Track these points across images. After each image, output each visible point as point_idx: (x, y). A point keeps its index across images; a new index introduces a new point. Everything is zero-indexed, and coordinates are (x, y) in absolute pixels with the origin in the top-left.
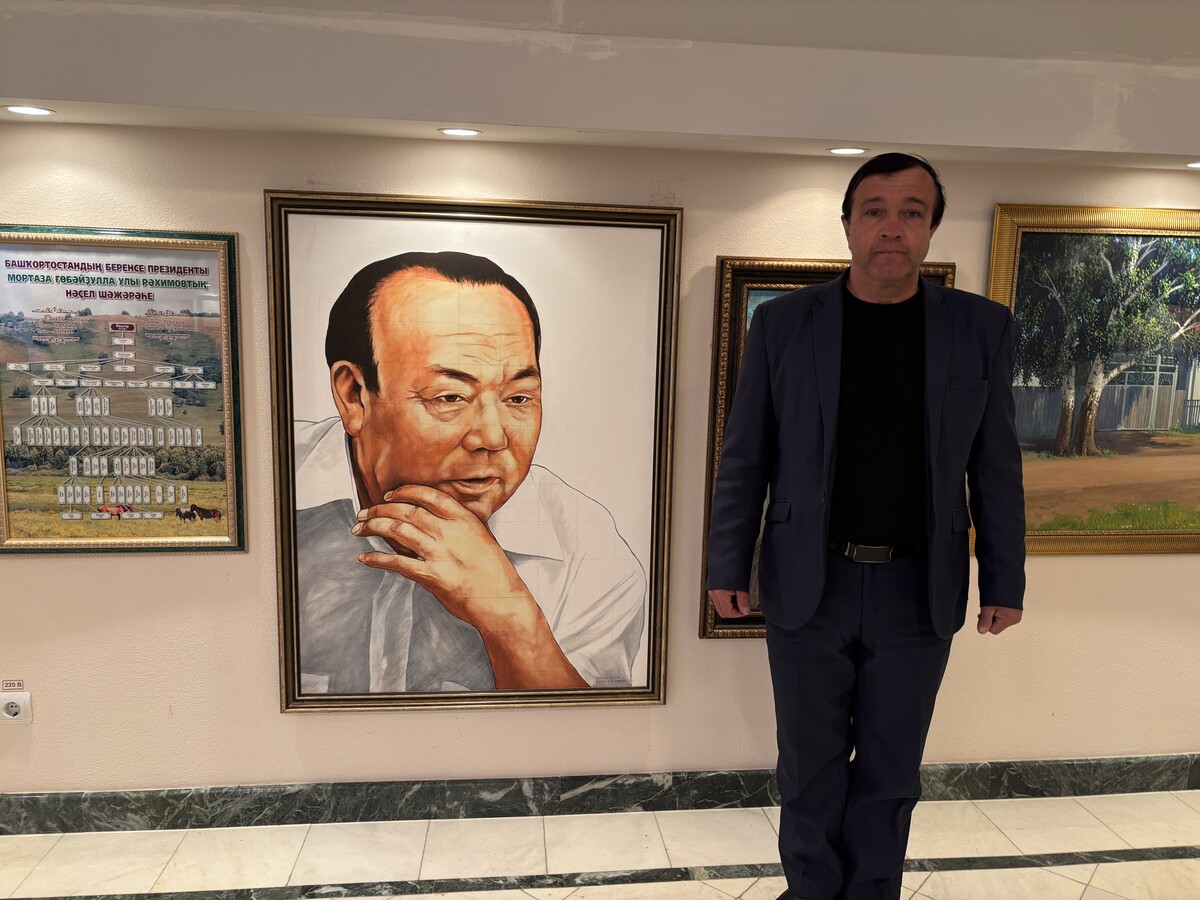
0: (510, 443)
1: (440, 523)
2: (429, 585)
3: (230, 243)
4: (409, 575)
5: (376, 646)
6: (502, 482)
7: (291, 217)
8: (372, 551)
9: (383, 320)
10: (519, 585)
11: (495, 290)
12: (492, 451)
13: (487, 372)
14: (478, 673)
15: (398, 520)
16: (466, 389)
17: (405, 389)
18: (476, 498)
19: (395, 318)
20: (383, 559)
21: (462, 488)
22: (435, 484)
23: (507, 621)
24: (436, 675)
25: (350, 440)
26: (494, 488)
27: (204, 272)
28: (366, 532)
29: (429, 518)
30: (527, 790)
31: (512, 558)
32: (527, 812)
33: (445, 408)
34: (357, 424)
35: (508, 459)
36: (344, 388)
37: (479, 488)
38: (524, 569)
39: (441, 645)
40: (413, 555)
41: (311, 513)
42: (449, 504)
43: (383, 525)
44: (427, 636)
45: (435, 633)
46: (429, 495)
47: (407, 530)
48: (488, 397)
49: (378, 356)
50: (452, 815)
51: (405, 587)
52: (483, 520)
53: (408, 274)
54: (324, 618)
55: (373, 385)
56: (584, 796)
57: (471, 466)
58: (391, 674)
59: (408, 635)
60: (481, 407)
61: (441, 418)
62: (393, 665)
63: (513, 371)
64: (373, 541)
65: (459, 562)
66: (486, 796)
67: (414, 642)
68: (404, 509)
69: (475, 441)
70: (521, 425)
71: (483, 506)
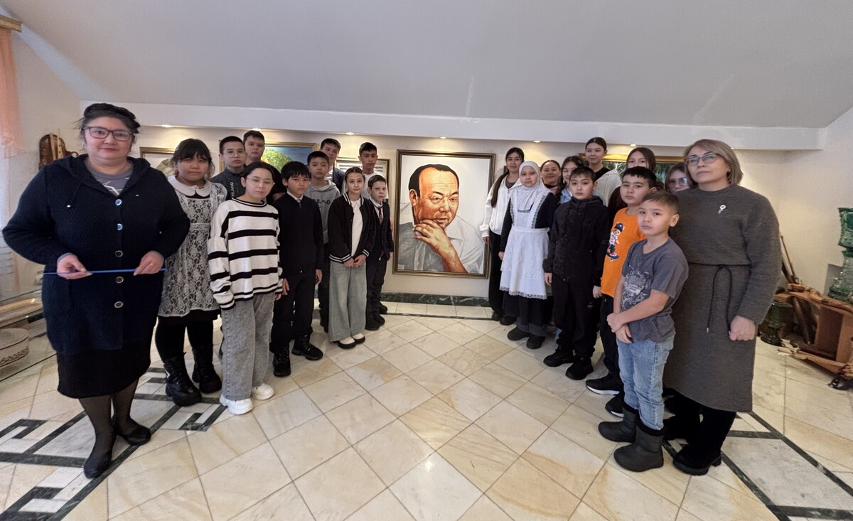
0: (451, 210)
1: (433, 229)
2: (430, 244)
3: (388, 161)
4: (425, 242)
5: (416, 259)
6: (448, 220)
7: (403, 156)
8: (416, 235)
9: (422, 180)
10: (451, 246)
11: (449, 173)
12: (446, 212)
13: (446, 193)
14: (441, 267)
15: (423, 228)
16: (440, 197)
17: (426, 196)
18: (442, 223)
19: (424, 180)
20: (419, 237)
21: (438, 221)
22: (432, 220)
23: (448, 255)
24: (430, 267)
25: (413, 208)
26: (446, 221)
27: (382, 168)
28: (415, 231)
29: (430, 228)
30: (452, 299)
31: (450, 239)
32: (451, 304)
33: (435, 201)
34: (415, 204)
35: (450, 213)
36: (412, 196)
37: (443, 221)
38: (453, 242)
39: (432, 259)
40: (426, 237)
41: (403, 225)
42: (435, 225)
43: (419, 229)
44: (428, 256)
45: (430, 257)
46: (431, 222)
47: (425, 230)
48: (446, 199)
49: (420, 188)
50: (433, 303)
51: (423, 245)
52: (443, 229)
53: (429, 169)
54: (404, 251)
55: (419, 195)
56: (466, 301)
57: (441, 215)
58: (419, 266)
59: (424, 257)
60: (444, 201)
61: (434, 203)
62: (420, 263)
63: (452, 193)
64: (417, 233)
65: (437, 239)
66: (441, 299)
67: (425, 258)
68: (425, 225)
69: (442, 209)
70: (454, 206)
71: (443, 225)
